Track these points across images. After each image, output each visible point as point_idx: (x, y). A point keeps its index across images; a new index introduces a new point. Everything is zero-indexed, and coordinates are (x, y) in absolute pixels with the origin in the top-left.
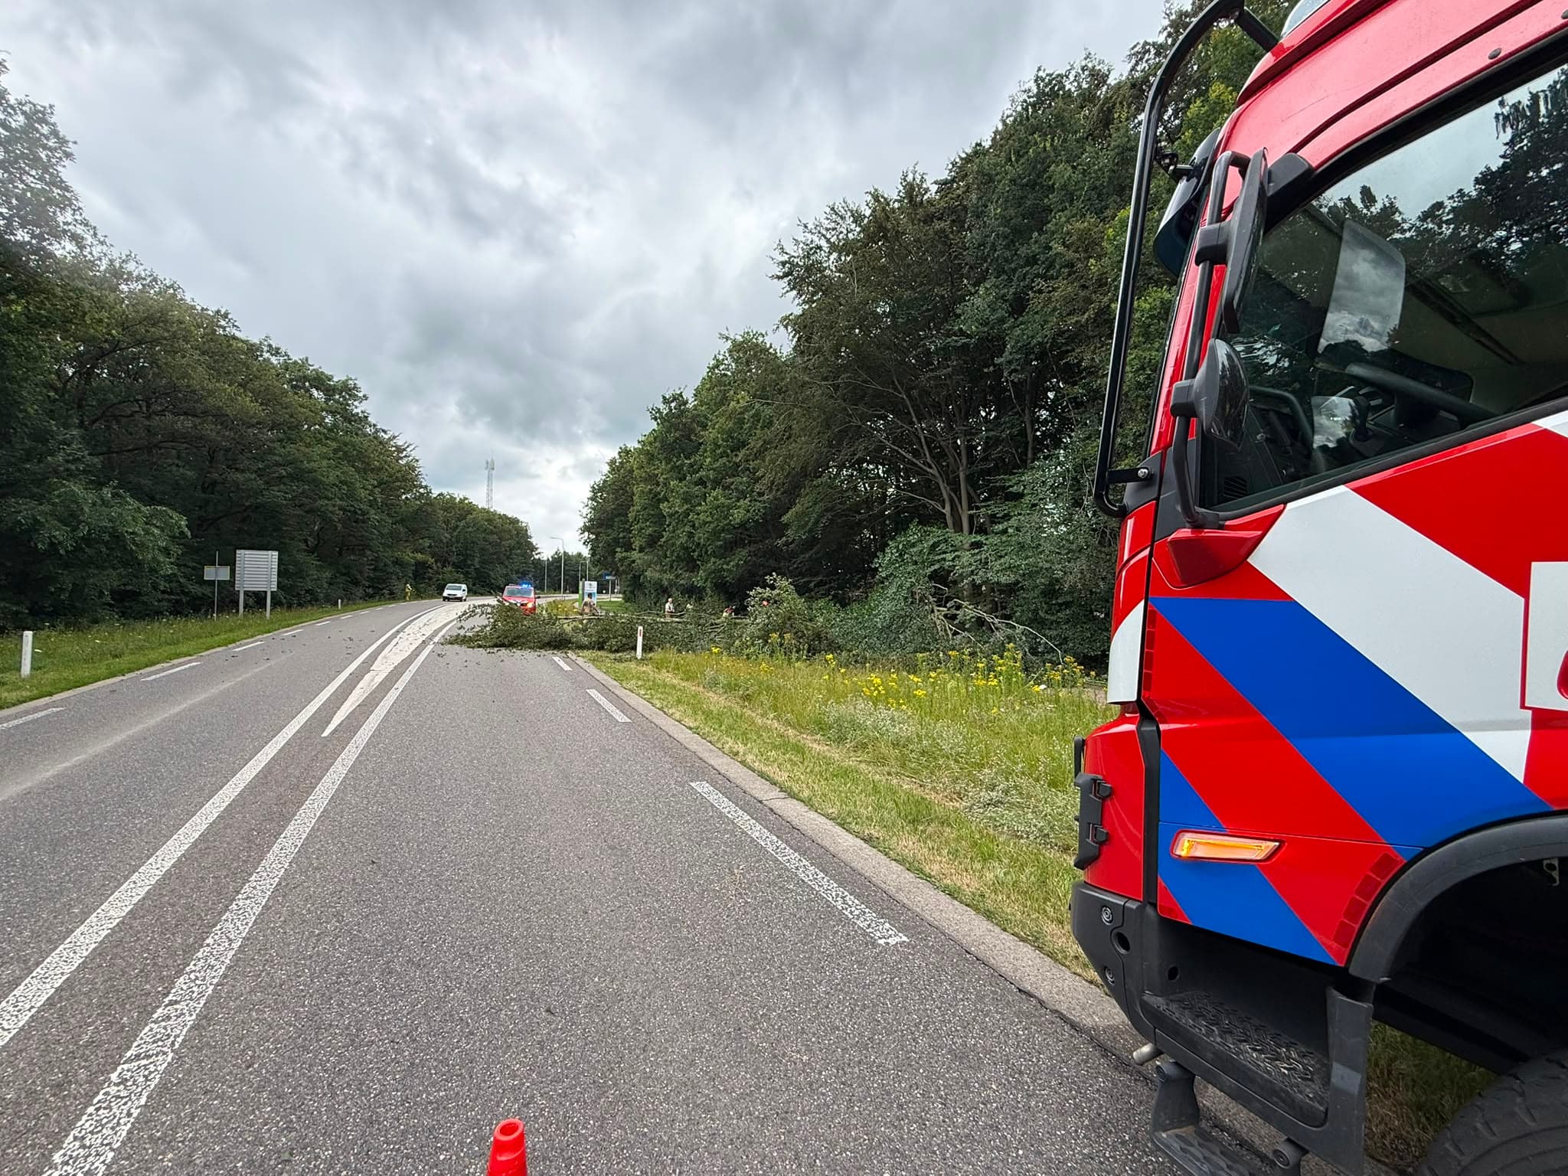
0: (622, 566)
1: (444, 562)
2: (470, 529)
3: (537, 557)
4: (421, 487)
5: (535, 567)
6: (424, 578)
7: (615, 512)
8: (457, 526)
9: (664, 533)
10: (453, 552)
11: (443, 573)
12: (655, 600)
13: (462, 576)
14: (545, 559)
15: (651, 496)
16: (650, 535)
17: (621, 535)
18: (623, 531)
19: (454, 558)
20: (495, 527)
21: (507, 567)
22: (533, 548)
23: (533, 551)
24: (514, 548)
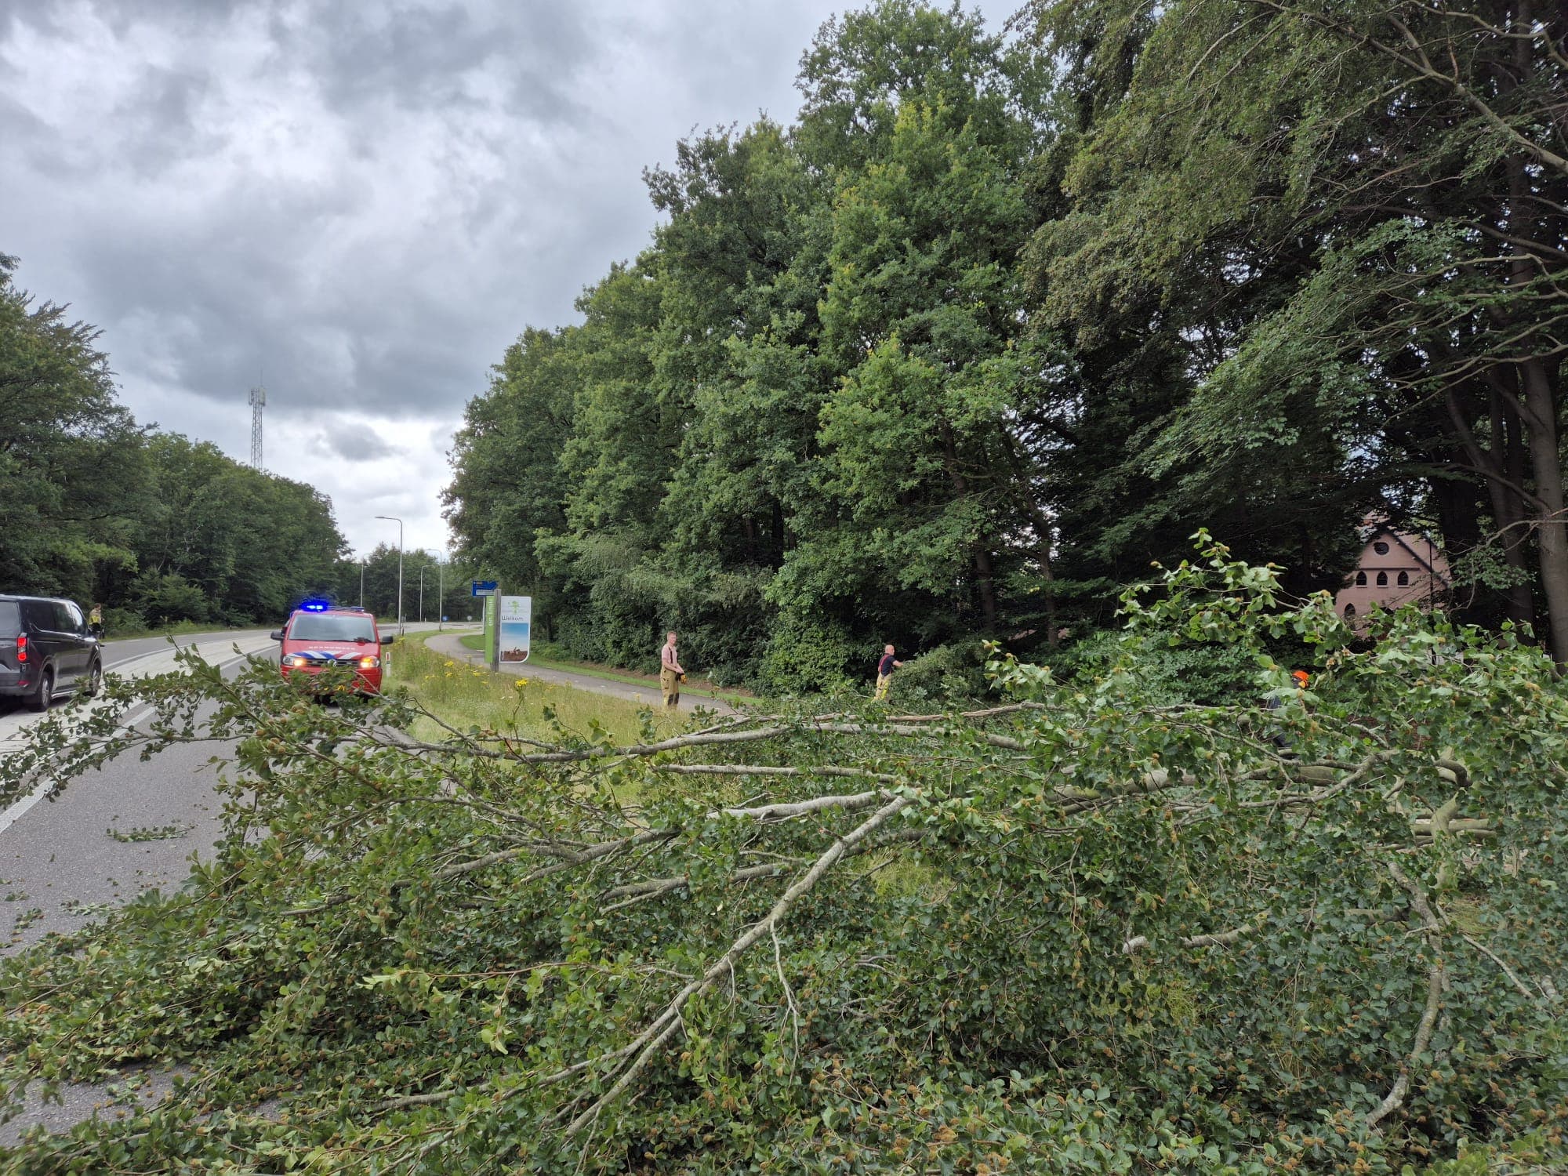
0: (548, 565)
1: (166, 565)
2: (218, 502)
3: (344, 558)
4: (111, 411)
5: (342, 575)
6: (124, 596)
7: (526, 455)
8: (191, 497)
9: (669, 486)
10: (183, 546)
11: (163, 586)
12: (615, 637)
13: (200, 591)
14: (358, 561)
15: (631, 402)
16: (628, 492)
17: (538, 502)
18: (541, 495)
19: (184, 557)
20: (268, 501)
21: (289, 575)
22: (337, 541)
23: (336, 548)
24: (302, 540)
